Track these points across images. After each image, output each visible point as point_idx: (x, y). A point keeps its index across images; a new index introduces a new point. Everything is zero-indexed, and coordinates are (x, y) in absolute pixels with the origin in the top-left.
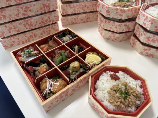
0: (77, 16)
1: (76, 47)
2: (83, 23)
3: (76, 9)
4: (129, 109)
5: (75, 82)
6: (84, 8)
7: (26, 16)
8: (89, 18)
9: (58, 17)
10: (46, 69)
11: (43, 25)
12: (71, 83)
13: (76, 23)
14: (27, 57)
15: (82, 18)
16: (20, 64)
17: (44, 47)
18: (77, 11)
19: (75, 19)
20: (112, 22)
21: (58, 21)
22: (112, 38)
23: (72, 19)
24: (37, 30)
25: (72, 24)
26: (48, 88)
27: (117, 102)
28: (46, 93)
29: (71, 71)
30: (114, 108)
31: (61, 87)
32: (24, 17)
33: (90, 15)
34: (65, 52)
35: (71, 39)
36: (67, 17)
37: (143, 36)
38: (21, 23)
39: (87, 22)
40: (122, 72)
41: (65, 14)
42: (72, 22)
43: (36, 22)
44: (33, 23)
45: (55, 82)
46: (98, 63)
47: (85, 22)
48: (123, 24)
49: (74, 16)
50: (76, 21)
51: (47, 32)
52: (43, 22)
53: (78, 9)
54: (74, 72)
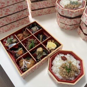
0: (41, 10)
1: (41, 36)
2: (46, 14)
3: (41, 6)
4: (71, 79)
5: (40, 62)
6: (47, 5)
7: (7, 15)
8: (51, 11)
9: (29, 13)
10: (22, 52)
11: (19, 19)
12: (37, 62)
13: (41, 15)
14: (10, 44)
15: (45, 12)
16: (6, 49)
17: (20, 36)
18: (42, 7)
19: (40, 12)
20: (65, 18)
21: (29, 15)
22: (66, 28)
23: (38, 12)
24: (15, 23)
25: (38, 16)
26: (24, 65)
27: (64, 75)
28: (23, 68)
29: (37, 54)
30: (62, 78)
31: (32, 65)
32: (5, 15)
33: (51, 9)
34: (34, 40)
35: (38, 30)
36: (35, 11)
37: (85, 29)
38: (4, 19)
39: (49, 13)
40: (69, 54)
41: (33, 9)
42: (38, 14)
43: (14, 18)
44: (12, 19)
45: (28, 62)
46: (54, 49)
47: (47, 14)
48: (73, 20)
49: (39, 10)
50: (41, 13)
51: (21, 23)
52: (19, 17)
53: (42, 5)
54: (39, 55)
